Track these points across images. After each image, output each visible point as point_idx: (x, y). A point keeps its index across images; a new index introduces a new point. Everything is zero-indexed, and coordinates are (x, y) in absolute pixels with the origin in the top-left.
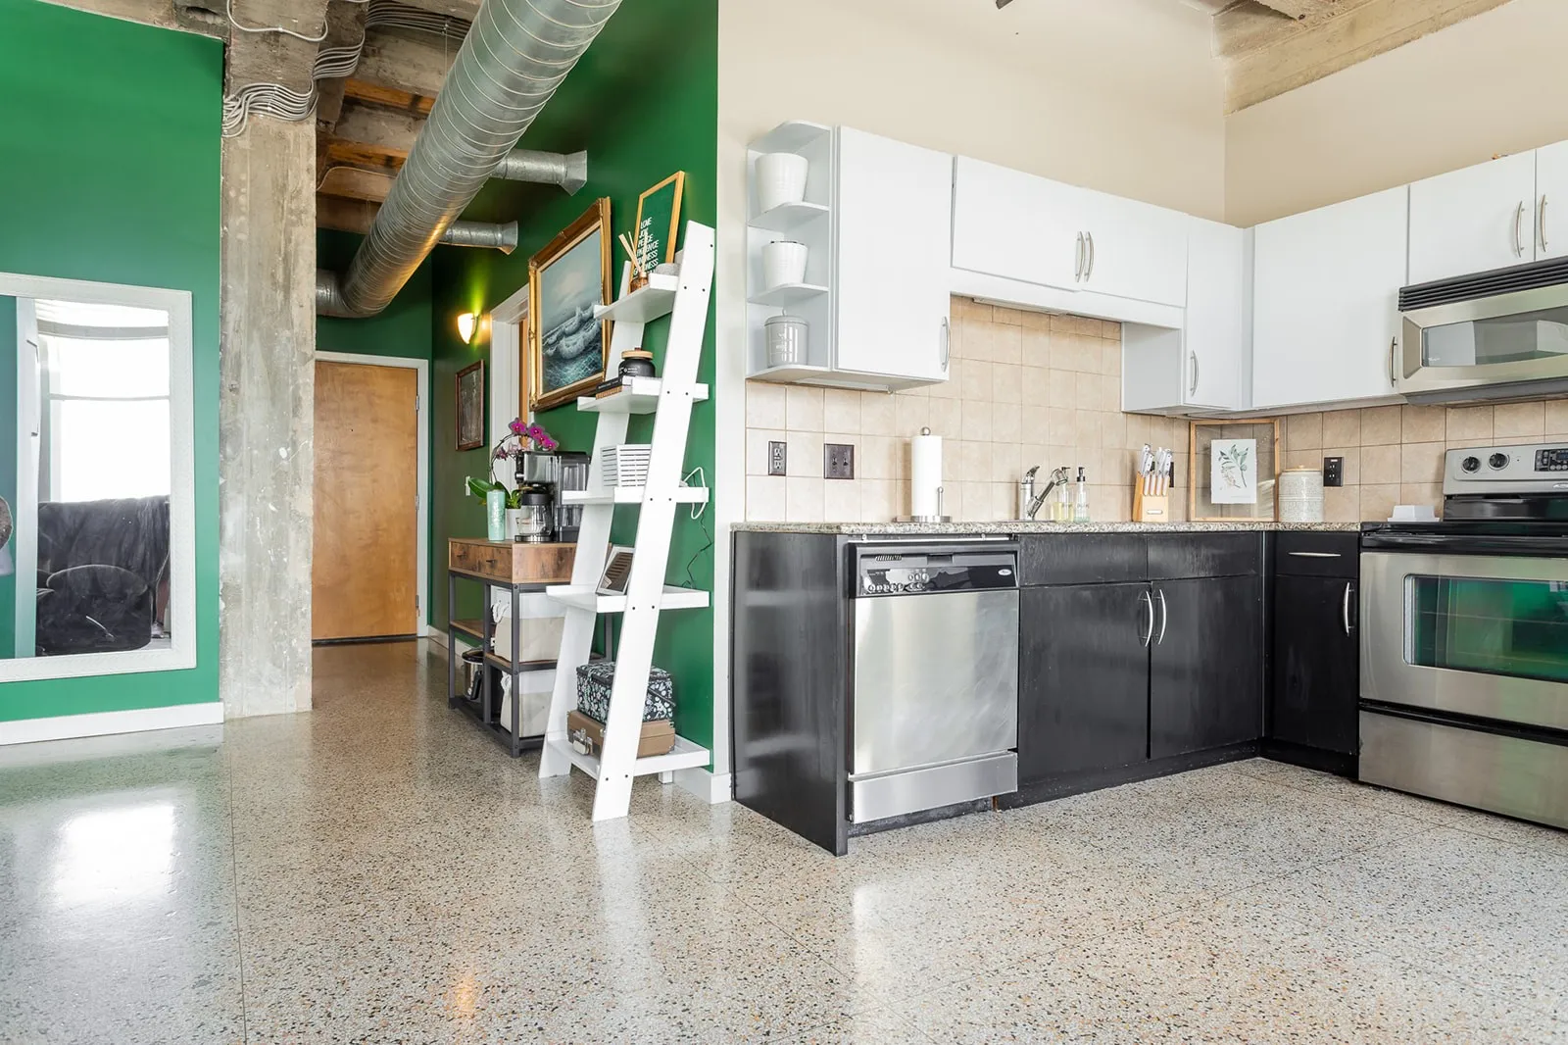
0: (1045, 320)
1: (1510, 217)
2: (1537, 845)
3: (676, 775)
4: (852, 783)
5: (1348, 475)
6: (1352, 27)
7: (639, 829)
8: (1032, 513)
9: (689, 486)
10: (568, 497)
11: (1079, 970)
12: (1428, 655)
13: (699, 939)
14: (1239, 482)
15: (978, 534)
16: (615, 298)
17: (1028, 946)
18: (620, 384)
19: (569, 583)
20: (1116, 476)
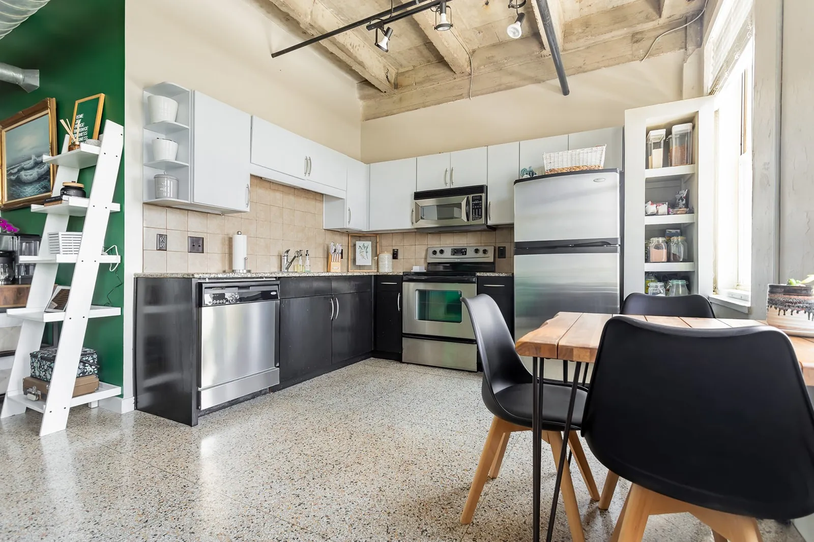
0: (293, 190)
1: (444, 173)
2: (451, 375)
3: (100, 403)
4: (200, 392)
5: (400, 256)
6: (401, 99)
7: (73, 435)
8: (287, 268)
9: (109, 254)
10: (23, 259)
11: (301, 452)
12: (423, 317)
13: (108, 485)
14: (365, 257)
15: (261, 277)
16: (59, 152)
17: (280, 447)
18: (61, 200)
19: (25, 307)
20: (321, 253)
